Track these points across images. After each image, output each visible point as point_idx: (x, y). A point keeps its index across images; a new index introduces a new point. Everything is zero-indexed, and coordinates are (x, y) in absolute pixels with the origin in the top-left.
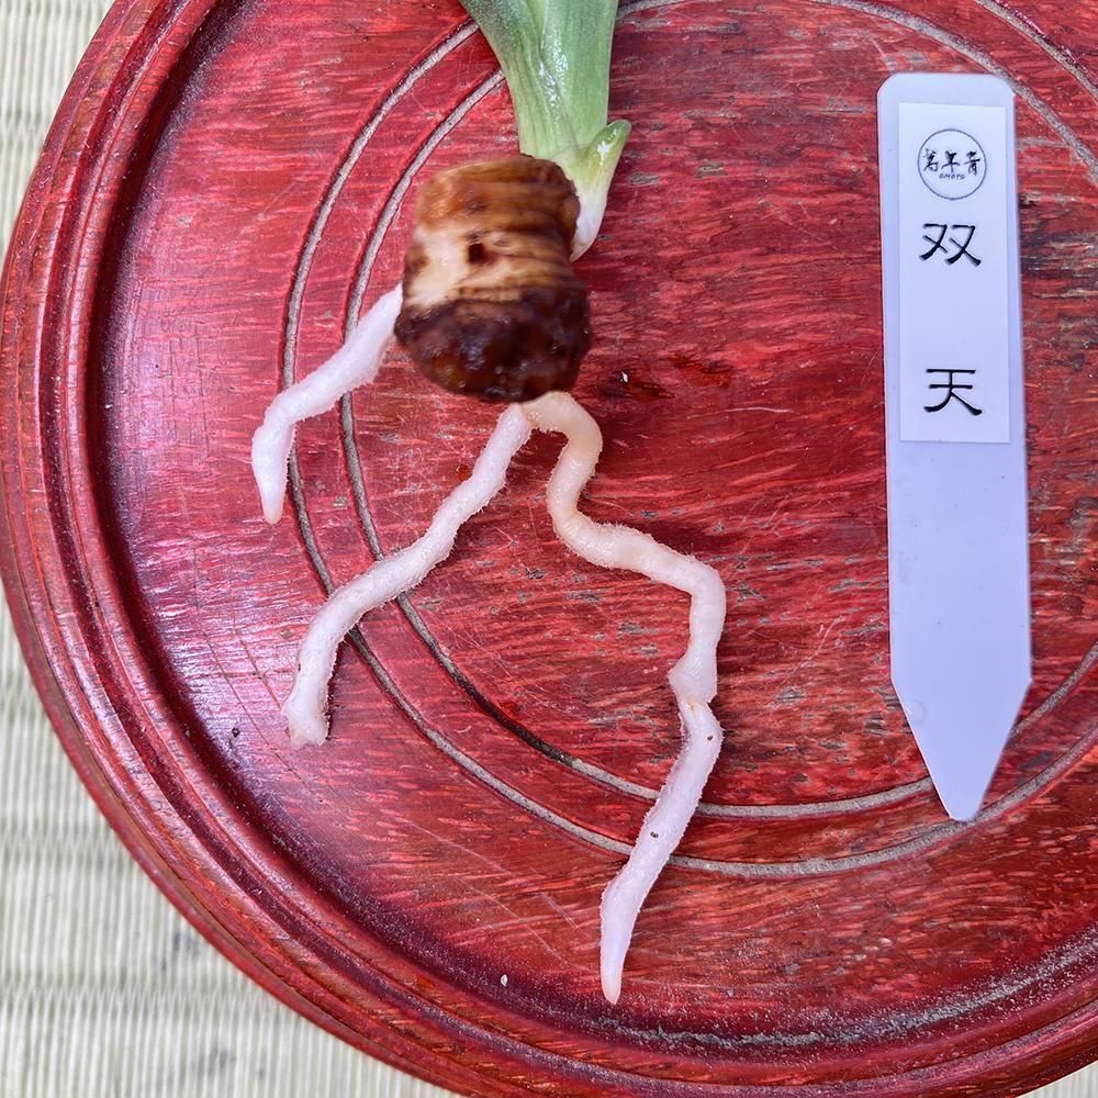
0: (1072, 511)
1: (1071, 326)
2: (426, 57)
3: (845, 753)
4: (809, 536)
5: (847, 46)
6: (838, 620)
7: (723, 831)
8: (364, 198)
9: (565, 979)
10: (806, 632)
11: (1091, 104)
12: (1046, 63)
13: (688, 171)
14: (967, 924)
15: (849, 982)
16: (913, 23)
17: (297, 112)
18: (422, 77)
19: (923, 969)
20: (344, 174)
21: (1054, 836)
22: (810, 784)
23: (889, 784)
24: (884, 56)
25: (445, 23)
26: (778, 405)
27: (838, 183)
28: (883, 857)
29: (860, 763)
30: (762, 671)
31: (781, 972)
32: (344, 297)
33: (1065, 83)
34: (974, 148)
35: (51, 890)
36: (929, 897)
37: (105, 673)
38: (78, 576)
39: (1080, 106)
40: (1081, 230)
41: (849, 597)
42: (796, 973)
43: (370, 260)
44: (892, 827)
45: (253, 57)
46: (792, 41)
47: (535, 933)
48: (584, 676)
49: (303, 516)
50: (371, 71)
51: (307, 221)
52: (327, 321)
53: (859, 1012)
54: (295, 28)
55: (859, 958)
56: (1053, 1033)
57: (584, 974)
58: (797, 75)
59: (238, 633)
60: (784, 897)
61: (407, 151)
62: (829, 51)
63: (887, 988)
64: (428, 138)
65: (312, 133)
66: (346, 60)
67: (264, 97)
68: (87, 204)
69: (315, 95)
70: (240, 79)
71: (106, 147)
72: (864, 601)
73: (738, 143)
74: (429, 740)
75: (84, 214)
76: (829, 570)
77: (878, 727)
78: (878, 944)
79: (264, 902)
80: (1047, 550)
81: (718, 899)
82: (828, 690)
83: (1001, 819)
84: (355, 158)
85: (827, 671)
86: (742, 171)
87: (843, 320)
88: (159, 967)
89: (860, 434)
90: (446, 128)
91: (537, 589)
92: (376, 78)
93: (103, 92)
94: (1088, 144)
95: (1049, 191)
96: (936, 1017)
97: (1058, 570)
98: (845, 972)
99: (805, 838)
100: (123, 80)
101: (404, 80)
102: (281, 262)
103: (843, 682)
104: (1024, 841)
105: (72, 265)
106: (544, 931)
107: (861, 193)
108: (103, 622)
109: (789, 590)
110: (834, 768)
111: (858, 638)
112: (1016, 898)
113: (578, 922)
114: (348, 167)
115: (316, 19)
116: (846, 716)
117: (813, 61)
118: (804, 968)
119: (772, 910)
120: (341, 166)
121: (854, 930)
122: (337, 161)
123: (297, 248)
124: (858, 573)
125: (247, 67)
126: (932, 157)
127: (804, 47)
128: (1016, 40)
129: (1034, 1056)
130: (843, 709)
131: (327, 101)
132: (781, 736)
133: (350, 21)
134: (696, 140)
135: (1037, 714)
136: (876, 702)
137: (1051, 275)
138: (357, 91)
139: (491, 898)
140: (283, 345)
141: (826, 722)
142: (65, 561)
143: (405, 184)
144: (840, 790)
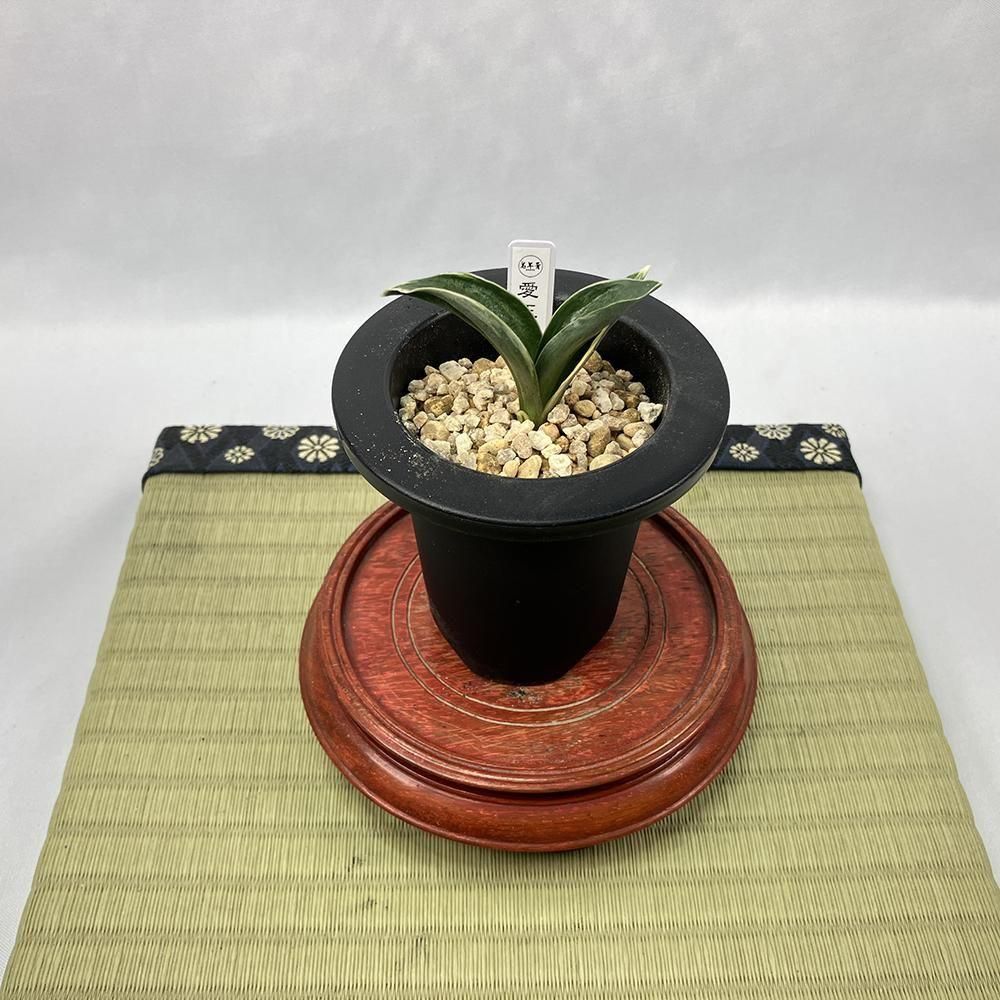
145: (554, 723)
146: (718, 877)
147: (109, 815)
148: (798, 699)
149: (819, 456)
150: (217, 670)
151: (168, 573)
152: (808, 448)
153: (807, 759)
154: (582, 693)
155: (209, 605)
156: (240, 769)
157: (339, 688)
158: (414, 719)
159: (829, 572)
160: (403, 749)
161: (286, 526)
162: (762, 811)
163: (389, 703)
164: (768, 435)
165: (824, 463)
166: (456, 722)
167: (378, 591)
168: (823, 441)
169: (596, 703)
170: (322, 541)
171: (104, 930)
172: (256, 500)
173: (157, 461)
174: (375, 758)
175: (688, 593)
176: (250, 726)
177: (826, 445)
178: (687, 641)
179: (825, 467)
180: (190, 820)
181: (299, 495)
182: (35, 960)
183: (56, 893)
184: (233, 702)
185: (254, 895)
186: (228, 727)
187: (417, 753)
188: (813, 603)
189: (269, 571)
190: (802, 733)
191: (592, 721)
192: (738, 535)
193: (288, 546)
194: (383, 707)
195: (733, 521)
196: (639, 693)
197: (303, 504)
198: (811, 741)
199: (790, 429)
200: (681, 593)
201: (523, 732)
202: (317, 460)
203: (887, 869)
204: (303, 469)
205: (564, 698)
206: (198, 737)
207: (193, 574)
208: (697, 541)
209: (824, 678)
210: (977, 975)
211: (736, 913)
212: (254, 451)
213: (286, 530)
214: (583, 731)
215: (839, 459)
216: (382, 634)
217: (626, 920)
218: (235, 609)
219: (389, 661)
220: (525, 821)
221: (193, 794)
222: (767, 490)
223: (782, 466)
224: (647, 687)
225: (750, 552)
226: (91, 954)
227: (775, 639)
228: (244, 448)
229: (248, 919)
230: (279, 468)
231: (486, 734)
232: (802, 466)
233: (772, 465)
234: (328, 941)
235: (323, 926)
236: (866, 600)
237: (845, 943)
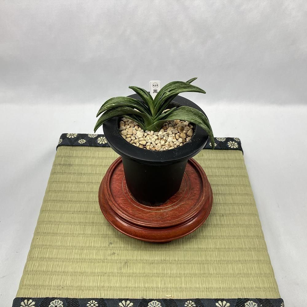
145: (162, 211)
146: (200, 249)
147: (49, 231)
148: (222, 207)
149: (232, 146)
150: (76, 196)
151: (64, 172)
152: (230, 144)
153: (224, 222)
154: (169, 204)
155: (74, 180)
156: (82, 220)
157: (109, 201)
158: (127, 209)
159: (233, 176)
160: (125, 216)
161: (94, 160)
162: (212, 234)
163: (121, 205)
164: (220, 140)
165: (233, 148)
166: (137, 210)
167: (119, 178)
168: (234, 142)
169: (172, 206)
170: (103, 164)
171: (49, 258)
172: (86, 153)
173: (61, 142)
174: (117, 219)
175: (196, 180)
176: (85, 210)
177: (234, 143)
178: (195, 192)
179: (234, 149)
180: (69, 233)
181: (97, 152)
182: (32, 264)
183: (36, 249)
184: (80, 204)
185: (85, 251)
186: (79, 210)
187: (128, 217)
188: (228, 183)
189: (90, 172)
190: (223, 216)
191: (171, 211)
192: (210, 166)
193: (95, 165)
194: (120, 206)
195: (209, 162)
196: (183, 204)
197: (98, 154)
198: (225, 218)
199: (225, 139)
200: (194, 180)
201: (154, 213)
202: (102, 143)
203: (241, 249)
204: (98, 146)
206: (71, 213)
207: (70, 172)
208: (199, 167)
209: (229, 202)
210: (261, 274)
211: (204, 258)
212: (86, 140)
213: (94, 161)
214: (169, 213)
215: (237, 147)
216: (119, 189)
217: (176, 259)
218: (81, 181)
219: (121, 195)
220: (154, 234)
221: (70, 226)
222: (218, 154)
223: (223, 148)
224: (185, 203)
225: (213, 170)
226: (46, 264)
227: (218, 192)
228: (83, 140)
229: (84, 256)
230: (92, 145)
232: (228, 149)
233: (220, 148)
234: (103, 262)
235: (102, 258)
236: (242, 183)
237: (230, 266)
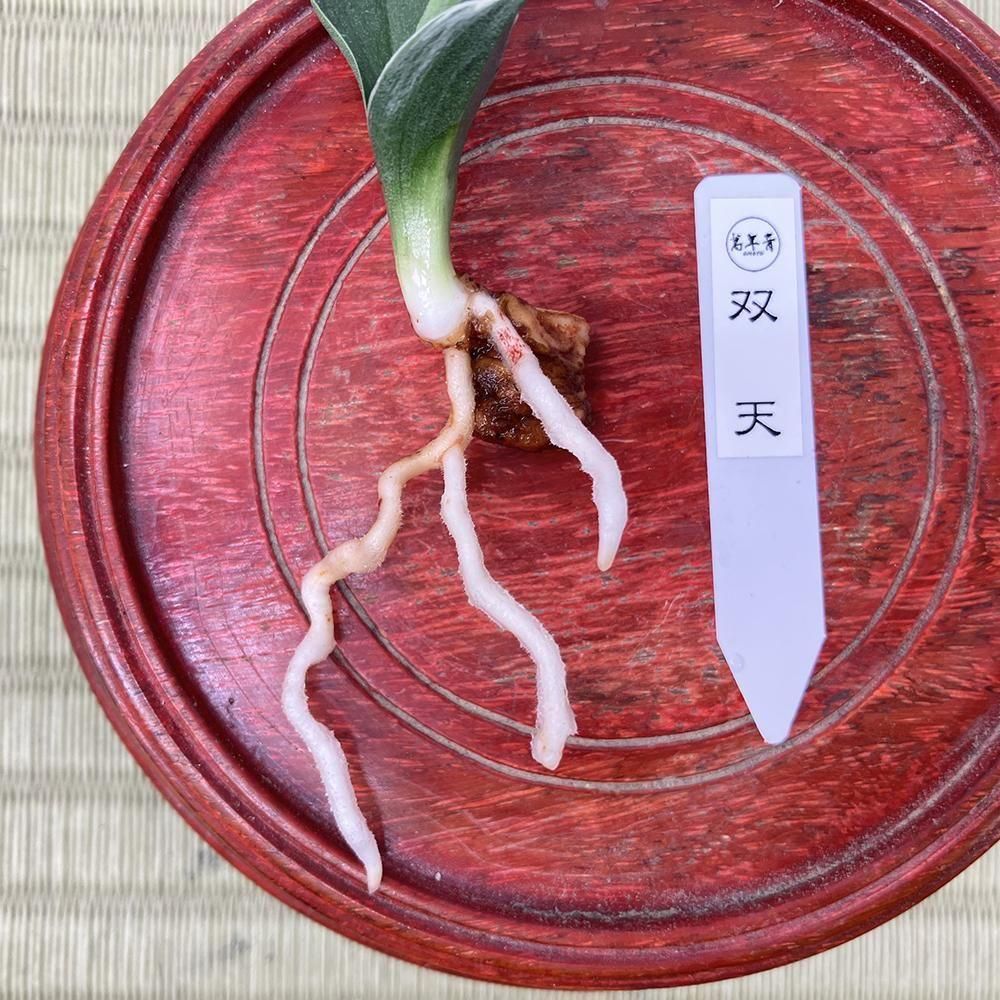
0: (858, 506)
1: (852, 363)
2: (349, 189)
3: (687, 696)
4: (654, 534)
5: (669, 159)
6: (678, 597)
7: (598, 759)
8: (308, 300)
9: (484, 875)
10: (654, 606)
11: (861, 191)
12: (823, 162)
13: (549, 264)
14: (788, 823)
15: (698, 869)
16: (720, 137)
17: (254, 237)
18: (347, 205)
19: (755, 857)
20: (292, 282)
21: (854, 754)
22: (663, 721)
23: (723, 719)
24: (698, 164)
25: (362, 162)
26: (626, 437)
27: (665, 266)
28: (721, 774)
29: (700, 704)
30: (623, 638)
31: (646, 863)
32: (296, 374)
33: (840, 176)
34: (769, 230)
35: (104, 821)
36: (758, 803)
37: (133, 662)
38: (110, 593)
39: (852, 193)
40: (857, 289)
41: (686, 579)
42: (658, 864)
43: (315, 345)
44: (727, 751)
45: (218, 198)
46: (626, 158)
47: (460, 840)
48: (489, 647)
49: (273, 538)
50: (307, 203)
51: (266, 318)
52: (284, 393)
53: (708, 891)
54: (249, 173)
55: (706, 851)
56: (853, 901)
57: (498, 869)
58: (631, 185)
59: (230, 627)
60: (646, 807)
61: (337, 262)
62: (655, 164)
63: (728, 873)
64: (354, 251)
65: (266, 253)
66: (289, 196)
67: (229, 227)
68: (101, 318)
69: (266, 224)
70: (210, 215)
71: (113, 274)
72: (698, 581)
73: (587, 240)
74: (374, 701)
75: (100, 326)
76: (670, 559)
77: (713, 676)
78: (719, 840)
79: (257, 825)
80: (839, 536)
81: (596, 810)
82: (673, 650)
83: (812, 742)
84: (299, 269)
85: (672, 635)
86: (592, 262)
87: (673, 370)
88: (189, 876)
89: (689, 455)
90: (366, 243)
91: (450, 584)
92: (312, 207)
93: (110, 235)
94: (861, 222)
95: (831, 260)
96: (767, 893)
97: (849, 551)
98: (696, 862)
99: (661, 761)
100: (124, 224)
101: (332, 208)
102: (248, 351)
103: (685, 643)
104: (830, 759)
105: (93, 364)
106: (466, 839)
107: (683, 272)
108: (129, 626)
109: (641, 576)
110: (680, 708)
111: (695, 610)
112: (826, 802)
113: (492, 831)
114: (294, 276)
115: (263, 166)
116: (687, 669)
117: (643, 172)
118: (664, 861)
119: (637, 817)
120: (289, 276)
121: (701, 830)
122: (286, 273)
123: (260, 340)
124: (692, 560)
125: (215, 205)
126: (737, 240)
127: (635, 162)
128: (800, 146)
129: (838, 919)
130: (685, 664)
131: (276, 228)
132: (639, 686)
133: (290, 165)
134: (555, 240)
135: (837, 660)
136: (711, 657)
137: (835, 325)
138: (299, 218)
139: (426, 815)
140: (253, 413)
141: (673, 674)
142: (100, 582)
143: (338, 286)
144: (686, 725)
205: (699, 712)
214: (738, 808)
224: (903, 683)
231: (499, 812)
